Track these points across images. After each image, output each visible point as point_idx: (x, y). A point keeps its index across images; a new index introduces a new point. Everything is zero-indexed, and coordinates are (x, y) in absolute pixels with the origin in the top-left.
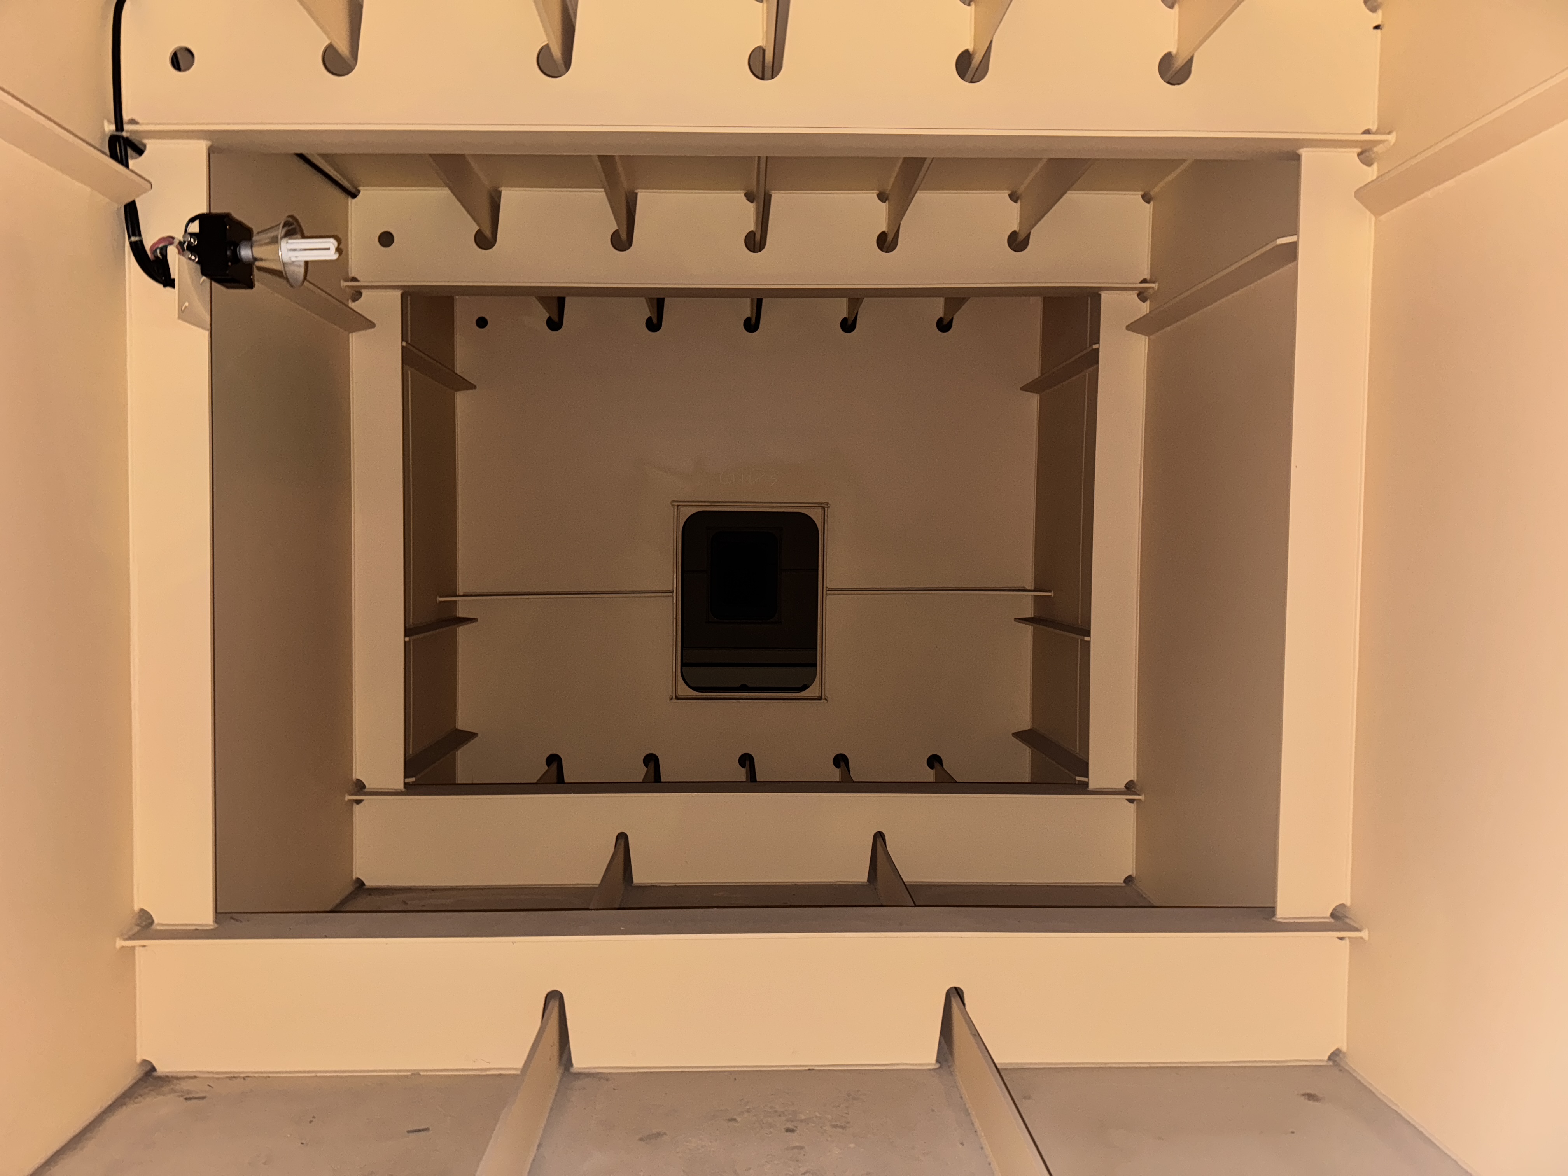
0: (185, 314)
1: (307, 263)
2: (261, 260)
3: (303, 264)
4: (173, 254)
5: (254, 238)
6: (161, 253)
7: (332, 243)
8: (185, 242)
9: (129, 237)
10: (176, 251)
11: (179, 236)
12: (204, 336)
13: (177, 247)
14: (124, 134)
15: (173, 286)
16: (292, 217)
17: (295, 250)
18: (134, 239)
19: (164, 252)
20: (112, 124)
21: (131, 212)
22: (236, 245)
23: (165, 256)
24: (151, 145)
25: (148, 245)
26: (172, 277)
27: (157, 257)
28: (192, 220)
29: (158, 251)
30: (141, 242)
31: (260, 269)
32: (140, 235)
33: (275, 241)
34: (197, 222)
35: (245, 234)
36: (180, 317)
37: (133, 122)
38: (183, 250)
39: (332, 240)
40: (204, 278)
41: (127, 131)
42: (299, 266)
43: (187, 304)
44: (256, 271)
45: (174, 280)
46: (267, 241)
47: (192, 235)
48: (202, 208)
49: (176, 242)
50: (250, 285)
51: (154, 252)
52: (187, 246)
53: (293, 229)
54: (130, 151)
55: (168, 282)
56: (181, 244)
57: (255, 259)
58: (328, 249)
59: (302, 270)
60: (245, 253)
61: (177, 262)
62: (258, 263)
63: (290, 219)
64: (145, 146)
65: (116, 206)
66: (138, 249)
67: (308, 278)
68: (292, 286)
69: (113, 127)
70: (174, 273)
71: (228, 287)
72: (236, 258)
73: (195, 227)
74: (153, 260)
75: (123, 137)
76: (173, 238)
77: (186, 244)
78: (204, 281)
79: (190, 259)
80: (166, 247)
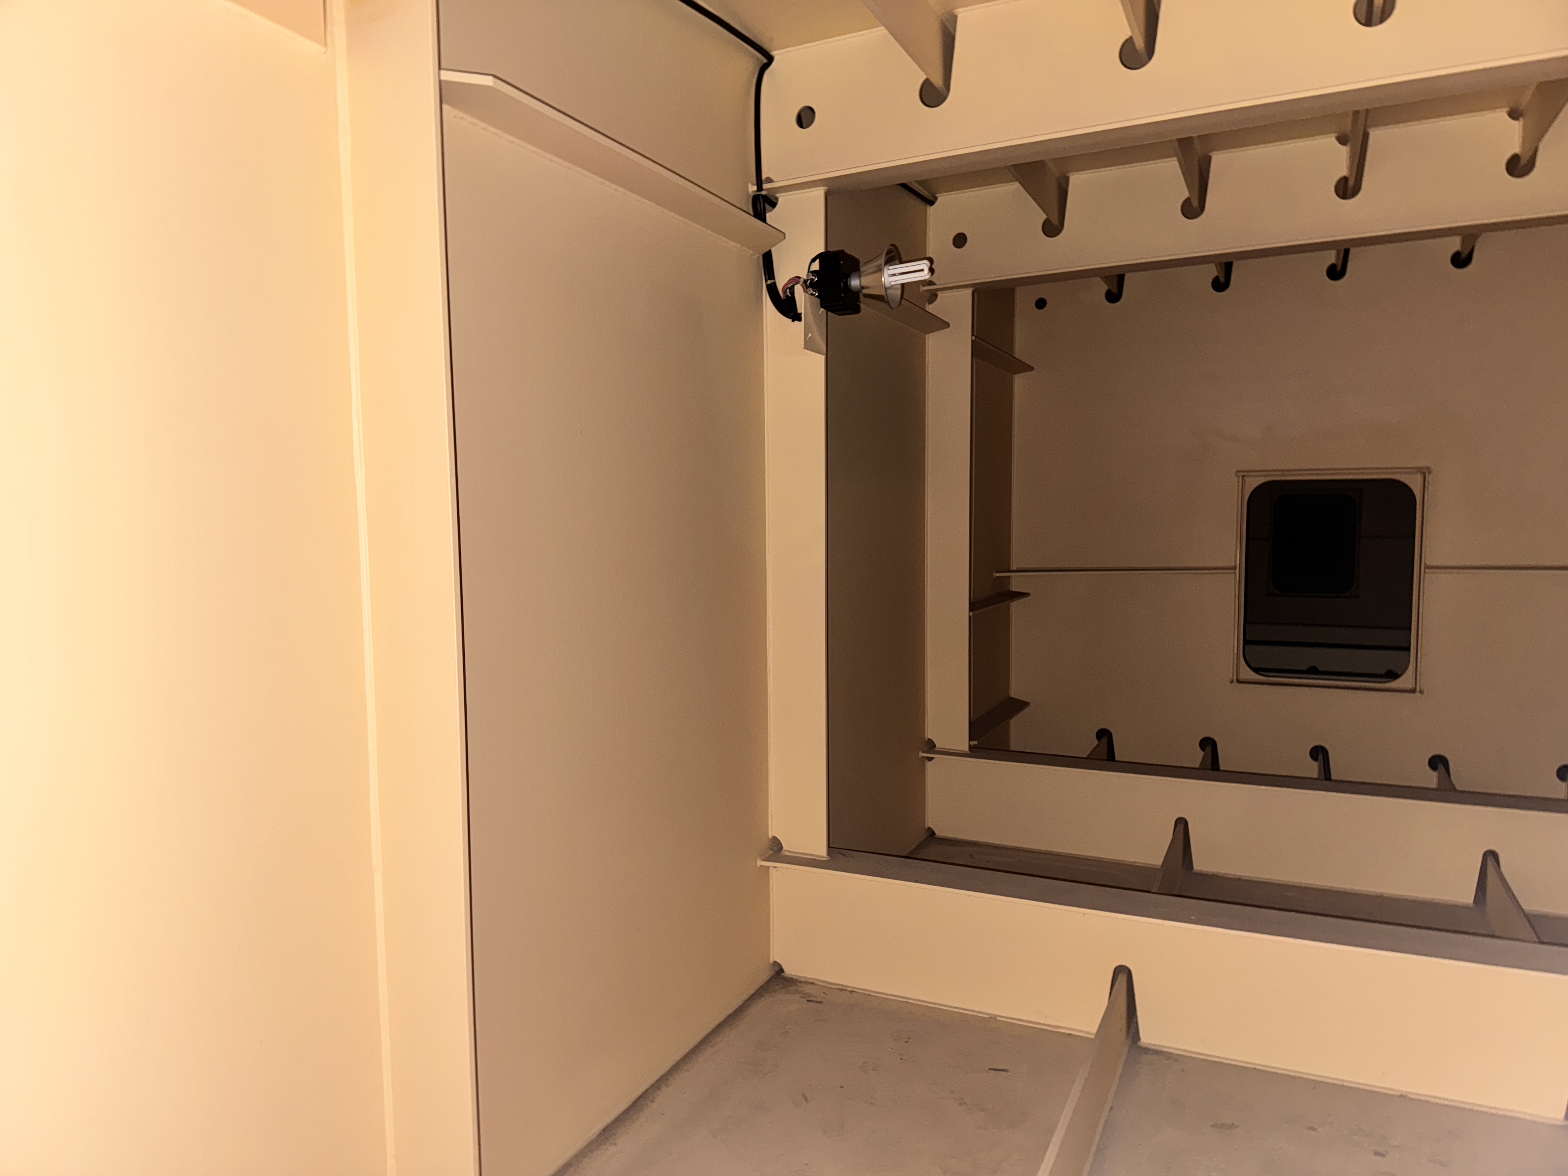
0: (809, 345)
1: (903, 285)
2: (868, 287)
3: (899, 286)
4: (799, 289)
5: (862, 269)
6: (790, 292)
7: (924, 265)
8: (808, 280)
9: (766, 281)
10: (801, 288)
11: (804, 275)
12: (822, 358)
13: (802, 286)
14: (764, 193)
15: (800, 320)
16: (893, 245)
17: (894, 275)
18: (769, 282)
19: (792, 291)
20: (754, 185)
21: (768, 259)
22: (847, 276)
23: (793, 293)
24: (782, 198)
25: (780, 287)
26: (799, 311)
27: (787, 296)
28: (813, 260)
29: (788, 291)
30: (775, 283)
31: (866, 296)
32: (774, 278)
33: (880, 270)
34: (818, 261)
35: (853, 266)
36: (805, 348)
37: (769, 180)
38: (807, 287)
39: (926, 262)
40: (822, 309)
41: (766, 190)
42: (896, 289)
43: (810, 335)
44: (861, 296)
45: (800, 314)
46: (873, 270)
47: (813, 272)
48: (821, 249)
49: (802, 280)
50: (857, 310)
51: (784, 292)
52: (809, 283)
53: (894, 257)
54: (767, 206)
55: (795, 316)
56: (805, 282)
57: (863, 288)
58: (922, 270)
59: (899, 292)
60: (855, 283)
61: (802, 299)
62: (864, 291)
63: (891, 247)
64: (777, 199)
65: (757, 255)
66: (772, 290)
67: (905, 297)
68: (891, 308)
69: (755, 188)
70: (801, 308)
71: (839, 315)
72: (847, 287)
73: (816, 266)
74: (785, 299)
75: (762, 195)
76: (799, 278)
77: (809, 281)
78: (822, 311)
79: (812, 294)
80: (793, 287)
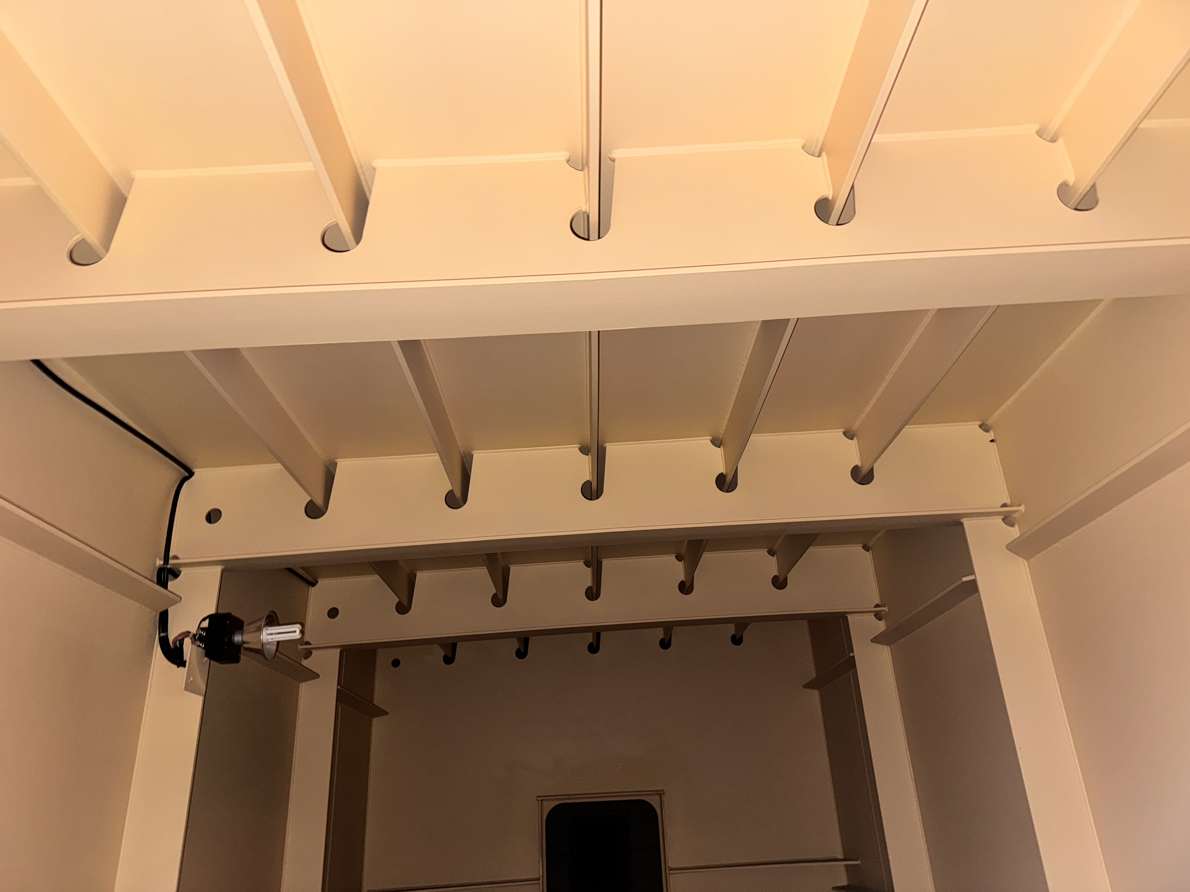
0: (189, 687)
1: (278, 642)
2: (248, 643)
3: (276, 643)
4: (187, 642)
5: (245, 628)
6: (179, 644)
7: (297, 628)
8: (197, 634)
9: (159, 633)
10: (190, 641)
11: (194, 630)
12: (200, 699)
13: (191, 639)
14: (169, 566)
15: (184, 666)
16: (272, 612)
17: (271, 634)
18: (162, 635)
19: (181, 643)
20: (161, 560)
21: (164, 617)
22: (232, 633)
24: (184, 571)
25: (171, 639)
26: (185, 659)
27: (176, 647)
28: (204, 619)
29: (178, 642)
30: (167, 636)
31: (246, 649)
32: (167, 631)
33: (259, 630)
34: (207, 621)
35: (238, 625)
36: (186, 689)
37: (176, 557)
38: (195, 640)
39: (299, 626)
40: (206, 658)
41: (171, 564)
42: (273, 645)
43: (192, 679)
44: (242, 649)
45: (186, 661)
46: (254, 629)
47: (203, 629)
48: (213, 611)
49: (191, 635)
50: (237, 660)
51: (174, 642)
52: (198, 638)
53: (272, 621)
54: (170, 576)
55: (181, 663)
56: (194, 636)
57: (244, 643)
58: (295, 632)
59: (275, 648)
60: (237, 638)
61: (189, 649)
62: (245, 645)
63: (272, 614)
64: (180, 572)
65: (154, 613)
66: (164, 642)
67: (278, 652)
68: (266, 659)
69: (162, 562)
70: (187, 656)
71: (221, 663)
72: (231, 641)
73: (205, 624)
74: (174, 649)
75: (167, 568)
76: (189, 632)
77: (198, 636)
78: (206, 660)
79: (199, 646)
80: (183, 639)
